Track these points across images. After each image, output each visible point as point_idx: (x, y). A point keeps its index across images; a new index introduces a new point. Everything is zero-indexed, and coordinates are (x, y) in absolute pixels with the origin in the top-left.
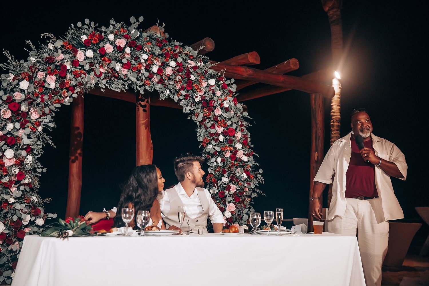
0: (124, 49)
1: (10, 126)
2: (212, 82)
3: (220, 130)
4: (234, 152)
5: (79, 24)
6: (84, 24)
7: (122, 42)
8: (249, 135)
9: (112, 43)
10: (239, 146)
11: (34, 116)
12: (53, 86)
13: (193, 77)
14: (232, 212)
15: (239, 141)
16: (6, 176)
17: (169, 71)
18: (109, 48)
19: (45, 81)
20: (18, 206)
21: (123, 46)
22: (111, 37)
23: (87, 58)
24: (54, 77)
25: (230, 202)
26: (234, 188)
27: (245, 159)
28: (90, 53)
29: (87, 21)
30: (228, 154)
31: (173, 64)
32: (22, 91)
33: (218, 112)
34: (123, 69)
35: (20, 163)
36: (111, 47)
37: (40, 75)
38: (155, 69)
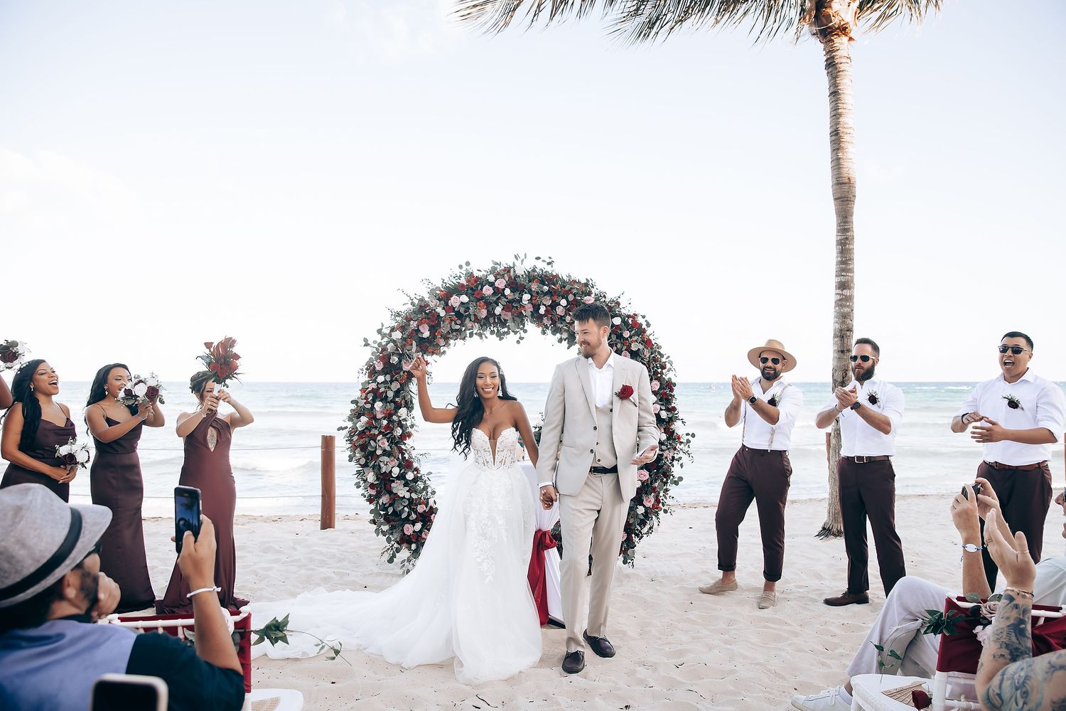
0: (504, 289)
1: (381, 379)
7: (501, 283)
9: (492, 284)
12: (426, 334)
17: (560, 311)
19: (419, 331)
21: (502, 286)
22: (491, 278)
23: (462, 303)
24: (427, 327)
28: (465, 299)
31: (563, 302)
32: (395, 342)
34: (504, 312)
36: (491, 288)
37: (413, 324)
38: (542, 310)
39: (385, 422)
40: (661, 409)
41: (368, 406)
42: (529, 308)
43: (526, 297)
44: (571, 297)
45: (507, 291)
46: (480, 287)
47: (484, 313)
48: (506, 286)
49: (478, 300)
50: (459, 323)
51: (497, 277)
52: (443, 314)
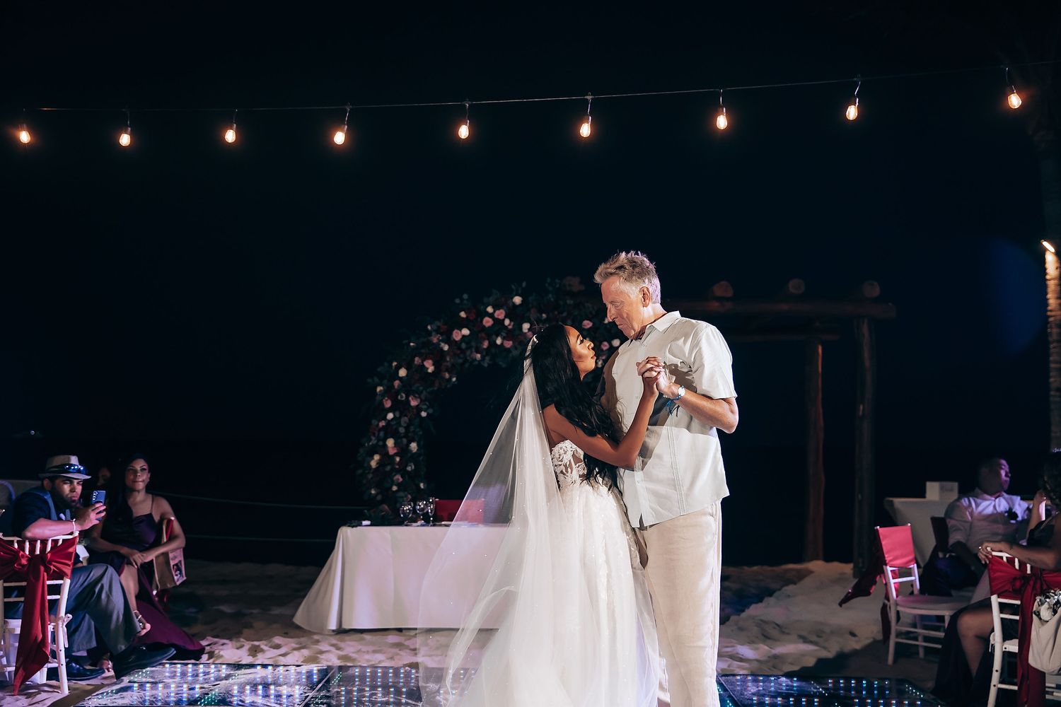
0: (504, 320)
1: (390, 416)
5: (458, 301)
6: (462, 300)
7: (500, 314)
9: (491, 316)
11: (414, 403)
12: (431, 369)
16: (389, 464)
18: (488, 322)
19: (424, 365)
20: (401, 494)
21: (502, 317)
22: (490, 309)
23: (464, 336)
24: (430, 362)
28: (466, 332)
29: (465, 296)
32: (401, 379)
34: (505, 342)
35: (403, 450)
36: (490, 320)
37: (417, 360)
39: (398, 459)
41: (381, 443)
43: (526, 326)
45: (507, 322)
46: (479, 320)
47: (486, 344)
48: (505, 317)
49: (479, 332)
50: (462, 356)
51: (496, 308)
52: (446, 348)
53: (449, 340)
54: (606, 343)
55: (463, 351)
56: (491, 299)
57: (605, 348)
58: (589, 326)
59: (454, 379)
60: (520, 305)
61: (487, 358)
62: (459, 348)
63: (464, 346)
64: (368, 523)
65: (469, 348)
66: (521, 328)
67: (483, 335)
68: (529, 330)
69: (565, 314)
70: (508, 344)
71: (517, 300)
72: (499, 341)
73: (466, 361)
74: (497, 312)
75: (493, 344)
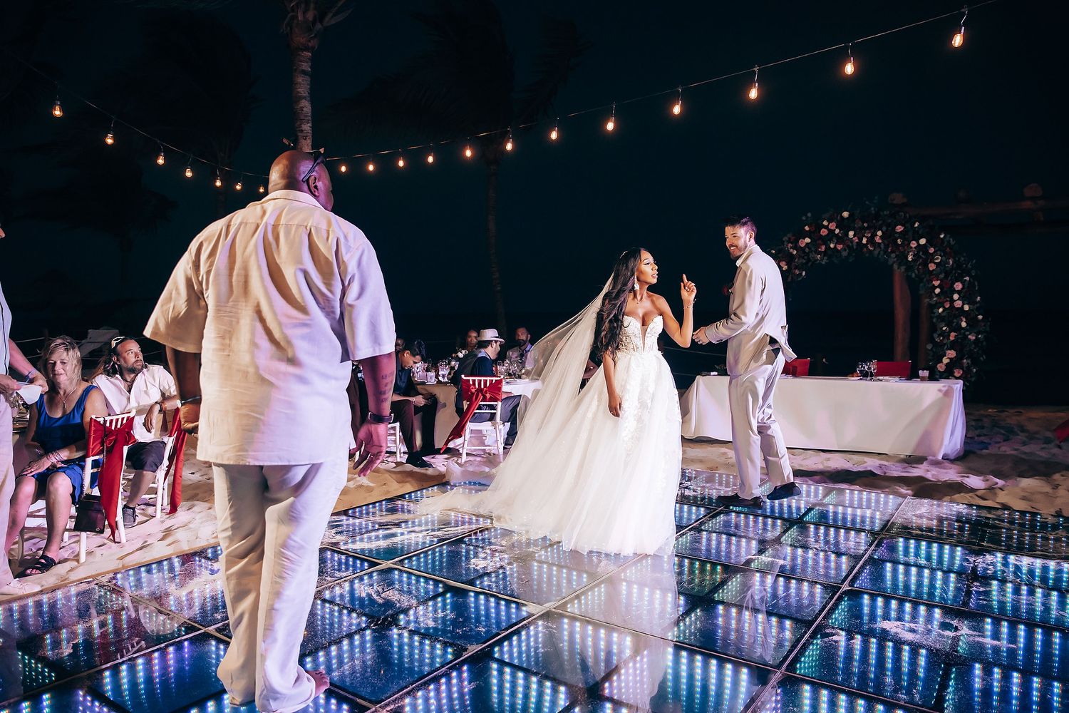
2: (923, 241)
3: (937, 283)
4: (952, 301)
5: (804, 218)
6: (807, 217)
7: (832, 226)
8: (976, 283)
9: (826, 227)
10: (956, 296)
13: (899, 241)
14: (951, 359)
15: (959, 292)
17: (878, 240)
18: (824, 232)
21: (833, 228)
22: (825, 223)
23: (807, 243)
24: (784, 262)
25: (948, 349)
26: (953, 336)
27: (966, 308)
28: (808, 240)
29: (809, 215)
30: (947, 305)
31: (879, 233)
33: (932, 267)
34: (837, 246)
36: (826, 230)
38: (864, 241)
40: (963, 304)
42: (856, 240)
43: (851, 234)
44: (884, 228)
45: (837, 231)
46: (818, 231)
47: (823, 248)
48: (836, 228)
49: (817, 239)
50: (806, 257)
51: (830, 222)
52: (795, 252)
53: (795, 248)
54: (914, 242)
55: (808, 254)
56: (827, 215)
57: (913, 246)
58: (900, 230)
59: (804, 273)
60: (847, 218)
61: (825, 258)
62: (804, 252)
63: (807, 250)
64: (716, 373)
65: (811, 251)
66: (847, 235)
67: (820, 242)
68: (854, 236)
69: (880, 222)
70: (840, 247)
71: (846, 214)
72: (832, 246)
73: (809, 260)
74: (831, 224)
75: (828, 248)
